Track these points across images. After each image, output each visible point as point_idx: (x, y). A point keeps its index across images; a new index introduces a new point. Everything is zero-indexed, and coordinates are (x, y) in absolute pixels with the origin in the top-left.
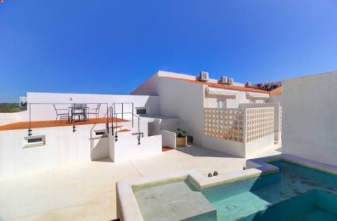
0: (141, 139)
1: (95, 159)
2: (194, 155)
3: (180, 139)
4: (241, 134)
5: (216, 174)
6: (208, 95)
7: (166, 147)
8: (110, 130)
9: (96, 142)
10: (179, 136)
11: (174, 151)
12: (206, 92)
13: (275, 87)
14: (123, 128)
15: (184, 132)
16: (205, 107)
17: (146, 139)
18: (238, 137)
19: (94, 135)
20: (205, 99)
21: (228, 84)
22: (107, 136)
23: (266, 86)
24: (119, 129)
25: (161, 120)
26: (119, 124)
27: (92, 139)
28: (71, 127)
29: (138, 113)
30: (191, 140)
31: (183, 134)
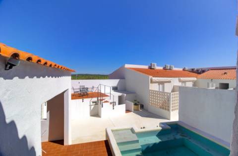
0: (115, 106)
1: (92, 116)
2: (142, 116)
3: (136, 106)
4: (168, 107)
5: (144, 128)
6: (152, 82)
7: (128, 111)
8: (99, 101)
9: (92, 107)
10: (135, 104)
11: (132, 113)
12: (151, 80)
13: (203, 71)
14: (105, 100)
15: (138, 102)
16: (150, 89)
17: (117, 106)
18: (167, 108)
19: (92, 104)
20: (150, 84)
21: (170, 69)
22: (97, 104)
23: (198, 70)
24: (103, 101)
25: (125, 95)
26: (104, 98)
27: (90, 106)
28: (81, 100)
29: (113, 89)
30: (142, 107)
31: (137, 103)
